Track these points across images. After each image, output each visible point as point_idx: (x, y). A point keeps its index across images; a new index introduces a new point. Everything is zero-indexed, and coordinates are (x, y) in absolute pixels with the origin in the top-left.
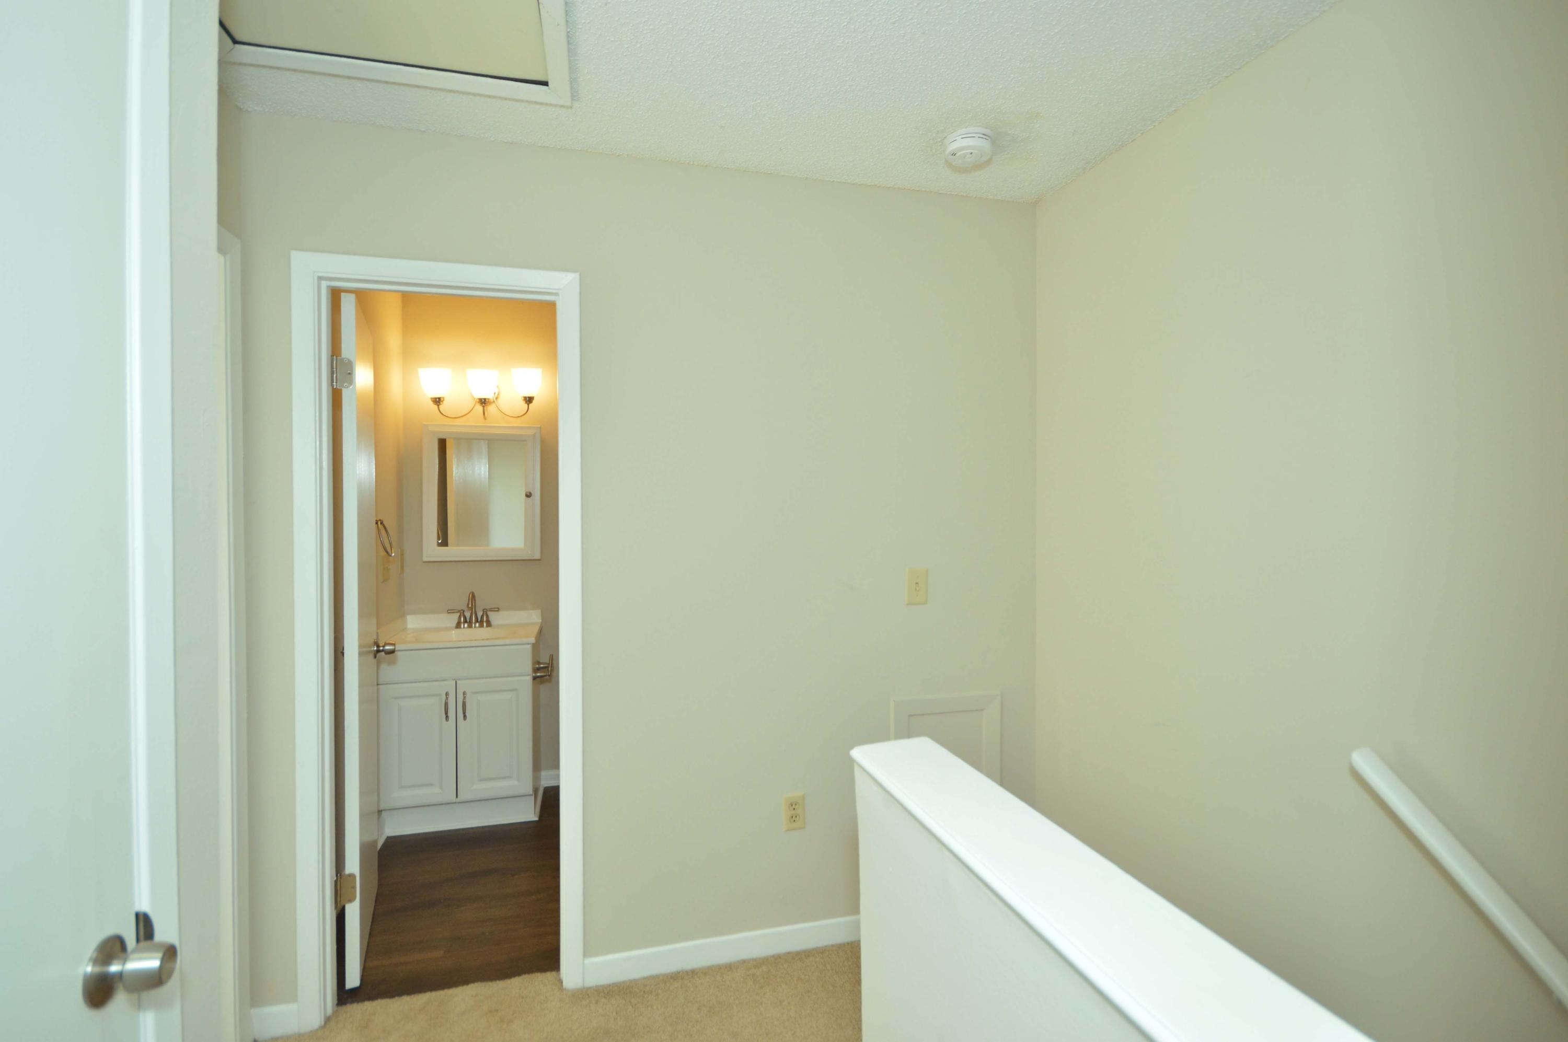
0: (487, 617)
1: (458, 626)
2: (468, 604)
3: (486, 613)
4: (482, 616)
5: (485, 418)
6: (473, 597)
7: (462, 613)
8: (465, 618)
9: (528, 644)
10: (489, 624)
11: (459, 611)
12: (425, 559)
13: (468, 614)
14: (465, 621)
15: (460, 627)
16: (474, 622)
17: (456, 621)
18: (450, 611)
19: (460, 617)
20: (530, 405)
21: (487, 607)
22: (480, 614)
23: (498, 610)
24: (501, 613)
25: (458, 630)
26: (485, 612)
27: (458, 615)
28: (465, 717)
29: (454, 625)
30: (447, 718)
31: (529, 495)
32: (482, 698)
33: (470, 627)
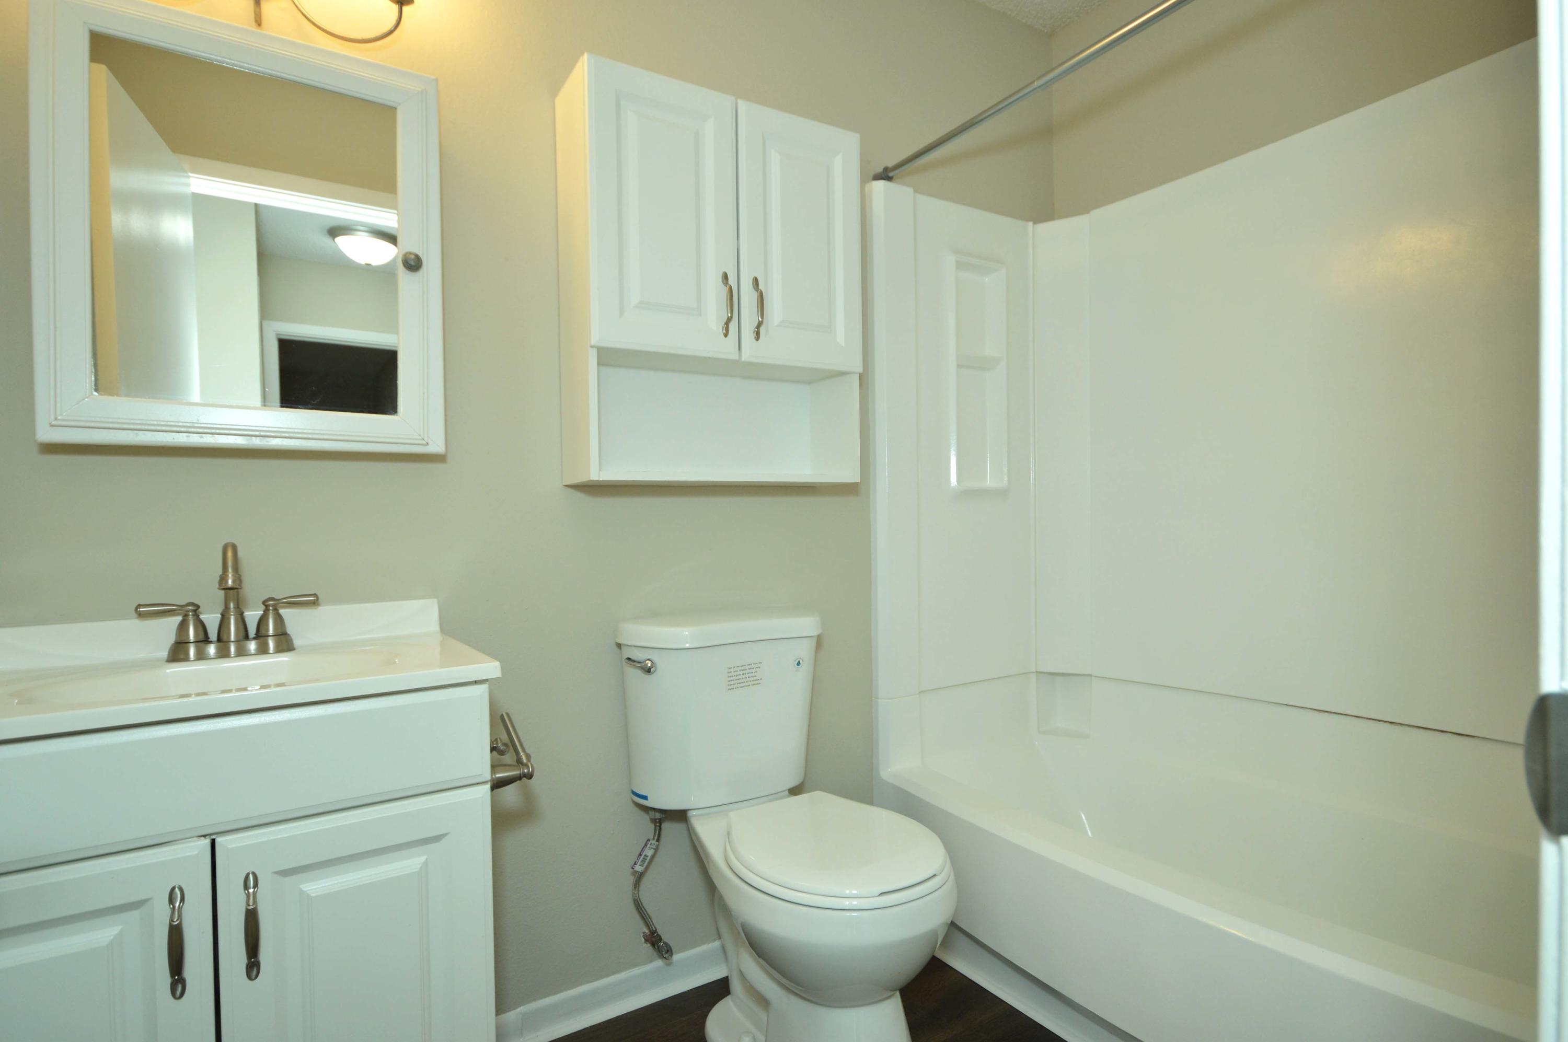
0: (279, 619)
1: (178, 653)
3: (276, 610)
4: (262, 622)
5: (259, 22)
7: (192, 613)
8: (202, 626)
9: (477, 683)
10: (285, 643)
11: (181, 609)
12: (45, 434)
13: (211, 619)
14: (204, 640)
15: (186, 659)
16: (232, 638)
17: (171, 639)
18: (149, 610)
19: (183, 626)
20: (405, 9)
21: (278, 594)
22: (253, 615)
23: (314, 601)
24: (323, 611)
25: (178, 668)
26: (271, 606)
27: (177, 619)
28: (253, 967)
29: (165, 654)
30: (178, 983)
31: (413, 264)
32: (315, 886)
33: (223, 654)
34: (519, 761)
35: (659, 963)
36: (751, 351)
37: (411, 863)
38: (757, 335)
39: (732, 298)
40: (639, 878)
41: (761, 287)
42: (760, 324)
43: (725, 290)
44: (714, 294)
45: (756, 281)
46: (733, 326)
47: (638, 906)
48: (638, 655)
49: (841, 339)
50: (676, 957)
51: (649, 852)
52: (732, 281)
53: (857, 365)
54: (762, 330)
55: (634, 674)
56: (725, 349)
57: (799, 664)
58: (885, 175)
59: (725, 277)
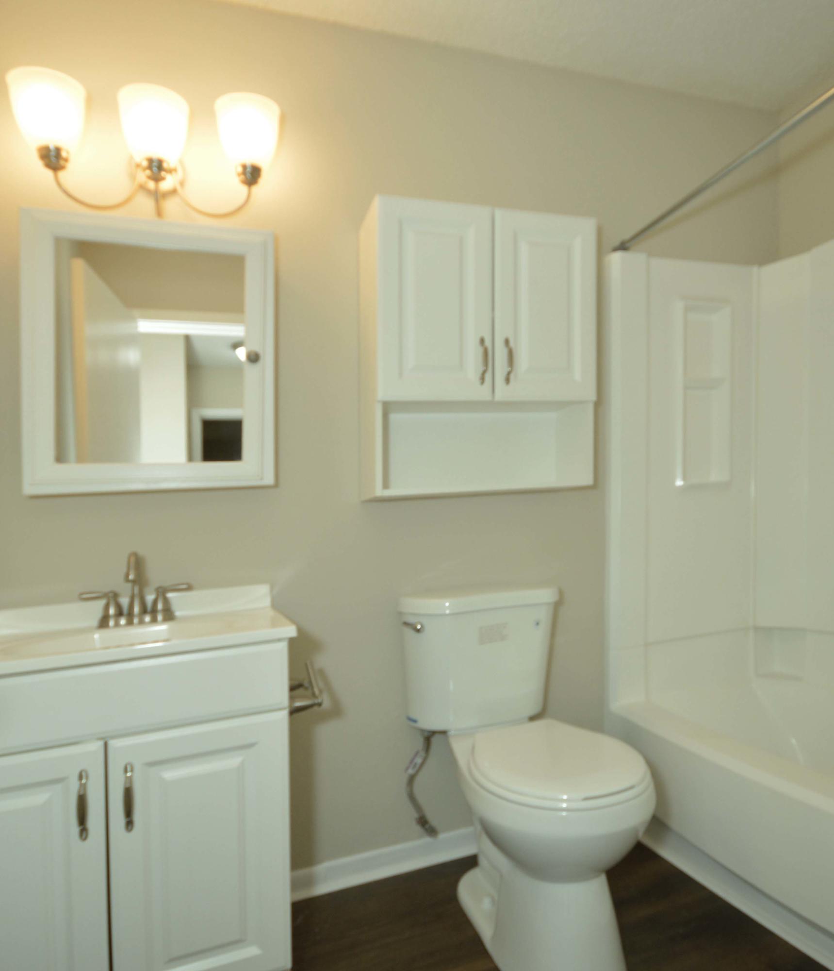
0: (166, 601)
1: (103, 623)
2: (127, 575)
3: (164, 594)
4: (155, 602)
6: (138, 564)
7: (113, 597)
8: (118, 606)
9: (279, 640)
10: (169, 615)
11: (105, 595)
12: (29, 489)
13: (125, 601)
14: (120, 613)
15: (108, 626)
16: (137, 612)
17: (99, 614)
18: (86, 597)
19: (107, 606)
21: (167, 584)
22: (150, 598)
23: (189, 588)
24: (194, 592)
25: (105, 632)
26: (161, 592)
27: (102, 603)
28: (129, 824)
29: (95, 622)
30: (83, 830)
31: (254, 358)
32: (170, 774)
33: (130, 623)
34: (314, 695)
35: (428, 840)
36: (502, 392)
37: (232, 762)
38: (507, 380)
39: (487, 357)
40: (411, 780)
41: (512, 344)
42: (509, 373)
43: (480, 350)
44: (473, 354)
45: (507, 342)
46: (488, 377)
47: (412, 798)
48: (411, 620)
49: (577, 376)
50: (442, 836)
51: (419, 760)
52: (488, 343)
53: (592, 396)
54: (512, 376)
55: (409, 633)
56: (482, 393)
57: (538, 624)
58: (623, 247)
59: (482, 341)
